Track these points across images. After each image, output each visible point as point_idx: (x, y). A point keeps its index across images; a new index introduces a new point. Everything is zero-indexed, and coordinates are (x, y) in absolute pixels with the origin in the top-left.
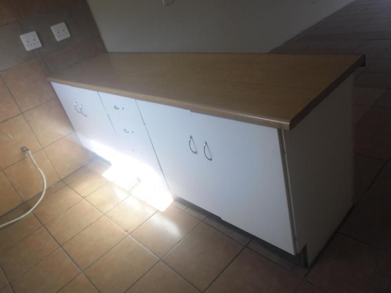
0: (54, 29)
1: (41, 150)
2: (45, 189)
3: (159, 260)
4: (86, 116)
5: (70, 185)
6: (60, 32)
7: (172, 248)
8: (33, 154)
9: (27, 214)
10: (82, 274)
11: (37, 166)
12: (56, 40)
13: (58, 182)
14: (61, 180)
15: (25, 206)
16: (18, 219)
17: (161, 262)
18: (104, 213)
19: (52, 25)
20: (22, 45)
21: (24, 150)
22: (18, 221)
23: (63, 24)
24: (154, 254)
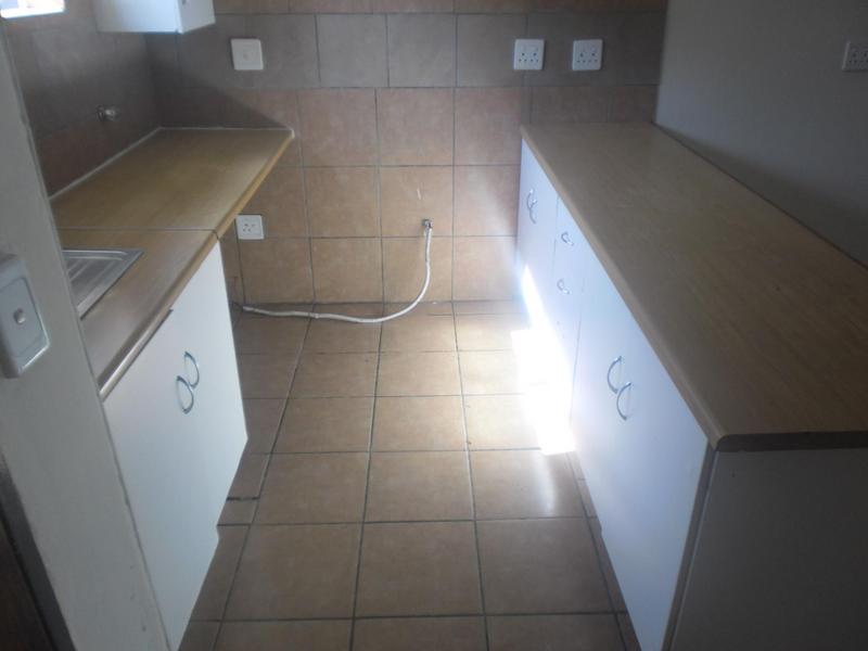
0: (578, 46)
1: (448, 237)
2: (419, 300)
3: (472, 518)
4: (534, 222)
5: (457, 318)
6: (586, 55)
7: (504, 519)
8: (433, 237)
9: (374, 321)
10: (368, 455)
11: (428, 259)
12: (571, 68)
13: (446, 302)
14: (452, 302)
15: (380, 308)
16: (358, 320)
17: (471, 525)
18: (465, 393)
19: (578, 39)
20: (510, 56)
21: (425, 224)
22: (357, 323)
23: (598, 43)
24: (474, 505)
